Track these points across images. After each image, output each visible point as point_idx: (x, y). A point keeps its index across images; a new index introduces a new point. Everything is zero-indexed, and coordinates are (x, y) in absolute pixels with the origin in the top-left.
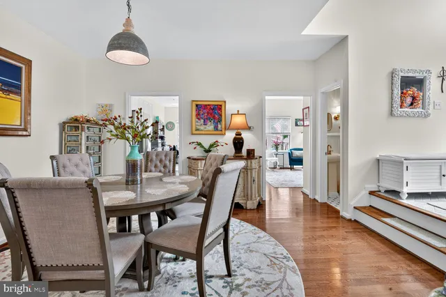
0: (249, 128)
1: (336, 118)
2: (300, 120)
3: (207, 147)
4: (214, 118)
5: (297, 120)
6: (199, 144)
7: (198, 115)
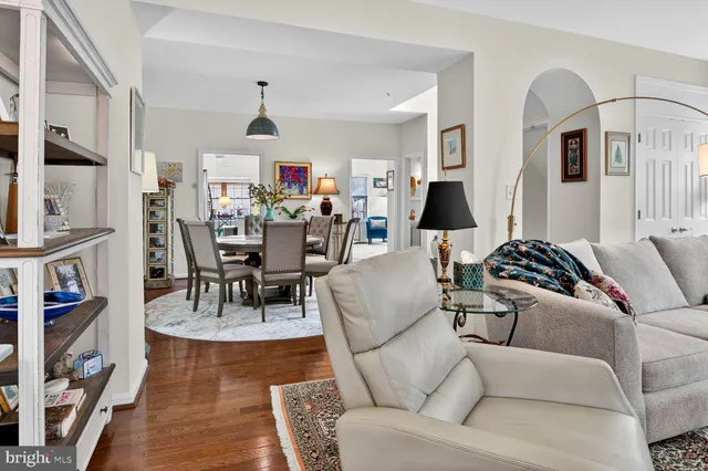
0: (338, 193)
1: (419, 182)
2: (381, 180)
3: (292, 212)
4: (300, 181)
5: (376, 181)
6: (284, 209)
7: (282, 177)
